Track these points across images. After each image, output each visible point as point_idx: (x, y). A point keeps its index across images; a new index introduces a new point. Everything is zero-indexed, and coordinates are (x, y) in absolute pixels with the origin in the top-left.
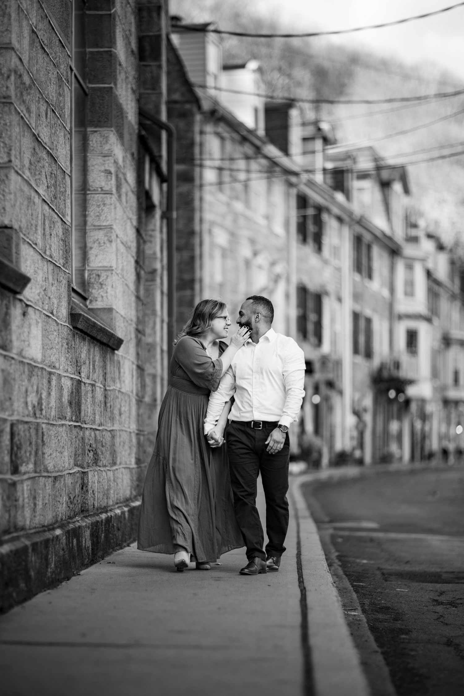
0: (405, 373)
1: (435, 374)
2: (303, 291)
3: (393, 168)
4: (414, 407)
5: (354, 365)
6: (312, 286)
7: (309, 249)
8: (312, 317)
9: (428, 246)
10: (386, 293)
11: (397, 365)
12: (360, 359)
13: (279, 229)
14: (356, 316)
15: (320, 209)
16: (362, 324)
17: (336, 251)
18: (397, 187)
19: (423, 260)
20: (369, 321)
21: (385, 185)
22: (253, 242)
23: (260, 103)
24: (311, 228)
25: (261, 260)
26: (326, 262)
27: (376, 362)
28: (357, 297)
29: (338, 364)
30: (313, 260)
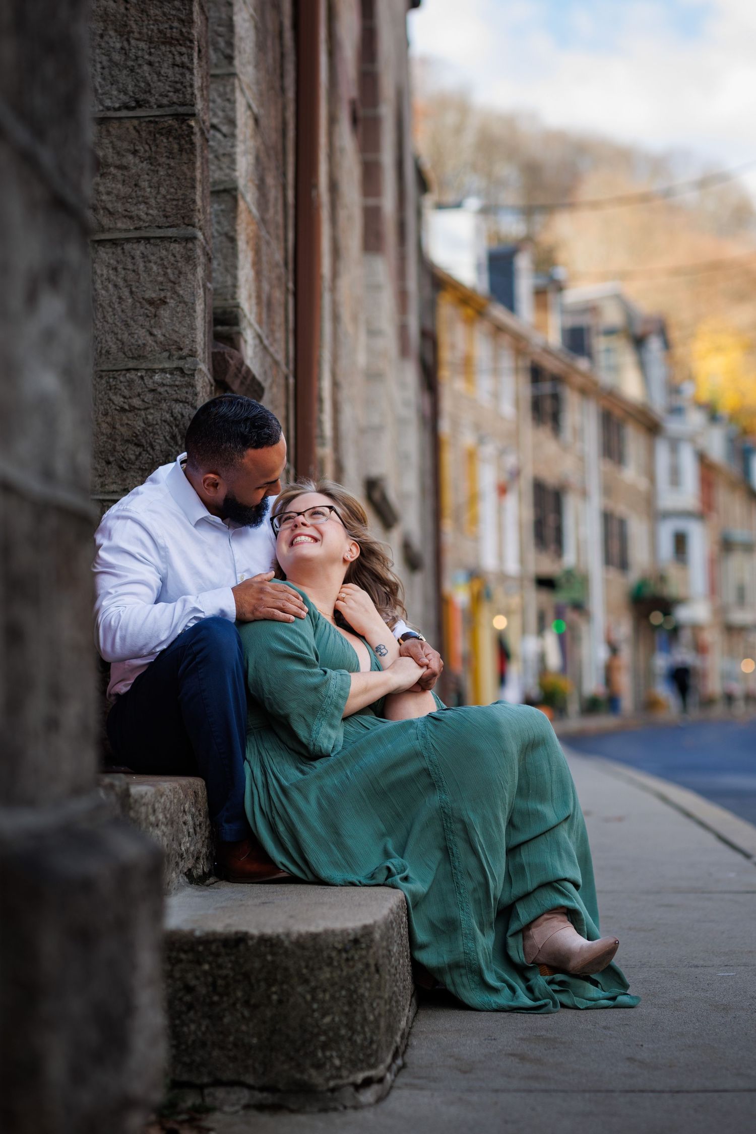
0: (673, 589)
1: (714, 589)
2: (539, 488)
3: (647, 321)
4: (686, 636)
5: (607, 583)
6: (551, 478)
7: (544, 434)
8: (551, 519)
9: (695, 419)
10: (642, 484)
11: (662, 579)
12: (614, 574)
13: (507, 409)
14: (608, 518)
15: (557, 379)
16: (615, 528)
17: (579, 433)
18: (654, 345)
19: (692, 439)
20: (622, 523)
21: (639, 342)
22: (477, 427)
23: (482, 252)
24: (548, 405)
25: (489, 450)
26: (565, 448)
27: (634, 576)
28: (608, 490)
29: (585, 581)
30: (551, 447)
